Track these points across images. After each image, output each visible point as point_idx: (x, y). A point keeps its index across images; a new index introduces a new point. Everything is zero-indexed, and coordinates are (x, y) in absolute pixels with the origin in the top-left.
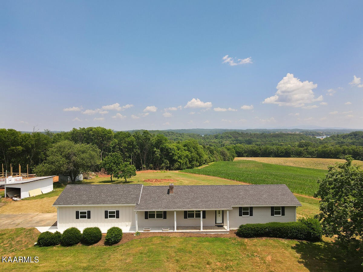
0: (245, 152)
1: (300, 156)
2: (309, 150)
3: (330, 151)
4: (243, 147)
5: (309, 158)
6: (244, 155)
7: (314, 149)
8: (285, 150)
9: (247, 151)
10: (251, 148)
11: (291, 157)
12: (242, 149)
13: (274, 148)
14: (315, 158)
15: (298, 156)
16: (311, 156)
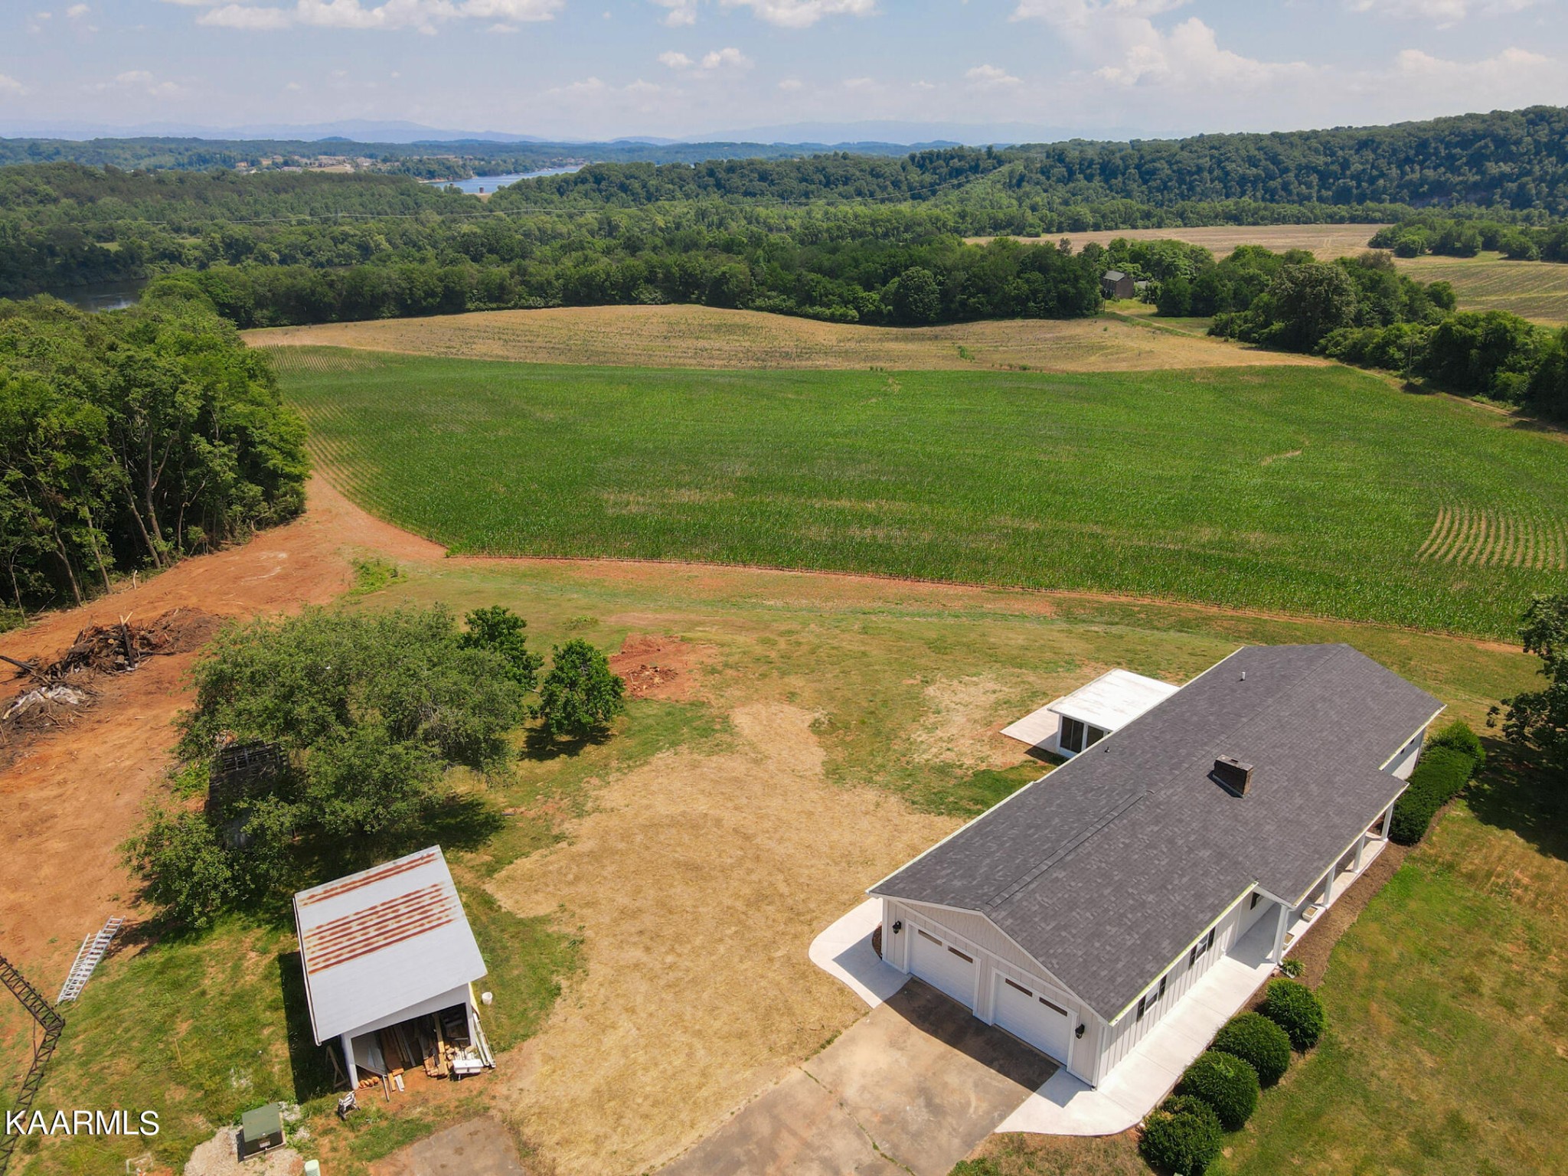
0: (260, 304)
1: (503, 305)
2: (531, 275)
3: (608, 275)
4: (243, 277)
5: (536, 308)
6: (258, 314)
7: (550, 271)
8: (441, 280)
9: (269, 294)
10: (288, 281)
11: (469, 311)
12: (244, 286)
13: (394, 276)
14: (559, 306)
15: (494, 305)
16: (540, 301)
